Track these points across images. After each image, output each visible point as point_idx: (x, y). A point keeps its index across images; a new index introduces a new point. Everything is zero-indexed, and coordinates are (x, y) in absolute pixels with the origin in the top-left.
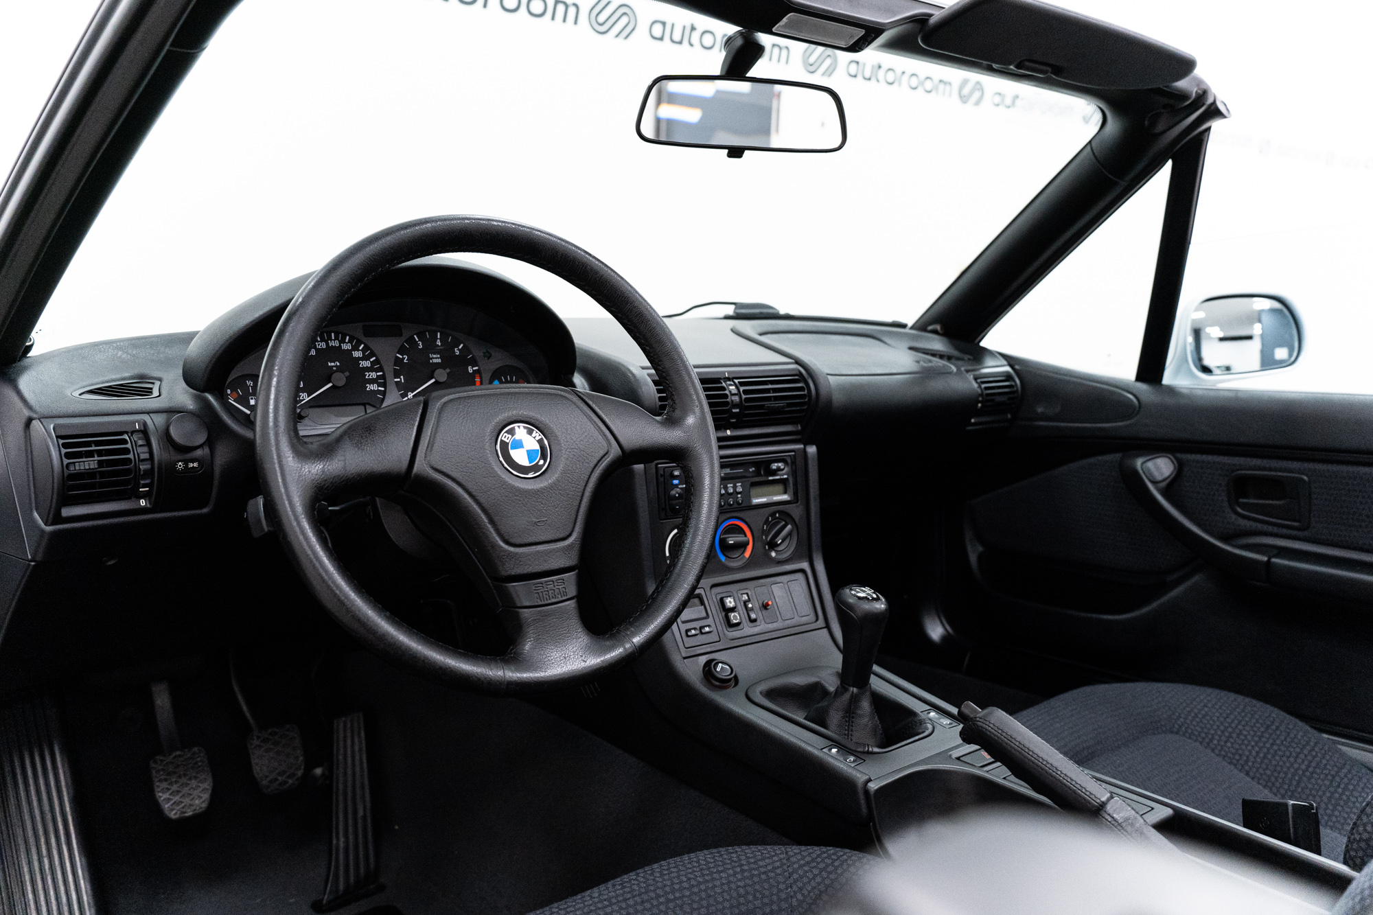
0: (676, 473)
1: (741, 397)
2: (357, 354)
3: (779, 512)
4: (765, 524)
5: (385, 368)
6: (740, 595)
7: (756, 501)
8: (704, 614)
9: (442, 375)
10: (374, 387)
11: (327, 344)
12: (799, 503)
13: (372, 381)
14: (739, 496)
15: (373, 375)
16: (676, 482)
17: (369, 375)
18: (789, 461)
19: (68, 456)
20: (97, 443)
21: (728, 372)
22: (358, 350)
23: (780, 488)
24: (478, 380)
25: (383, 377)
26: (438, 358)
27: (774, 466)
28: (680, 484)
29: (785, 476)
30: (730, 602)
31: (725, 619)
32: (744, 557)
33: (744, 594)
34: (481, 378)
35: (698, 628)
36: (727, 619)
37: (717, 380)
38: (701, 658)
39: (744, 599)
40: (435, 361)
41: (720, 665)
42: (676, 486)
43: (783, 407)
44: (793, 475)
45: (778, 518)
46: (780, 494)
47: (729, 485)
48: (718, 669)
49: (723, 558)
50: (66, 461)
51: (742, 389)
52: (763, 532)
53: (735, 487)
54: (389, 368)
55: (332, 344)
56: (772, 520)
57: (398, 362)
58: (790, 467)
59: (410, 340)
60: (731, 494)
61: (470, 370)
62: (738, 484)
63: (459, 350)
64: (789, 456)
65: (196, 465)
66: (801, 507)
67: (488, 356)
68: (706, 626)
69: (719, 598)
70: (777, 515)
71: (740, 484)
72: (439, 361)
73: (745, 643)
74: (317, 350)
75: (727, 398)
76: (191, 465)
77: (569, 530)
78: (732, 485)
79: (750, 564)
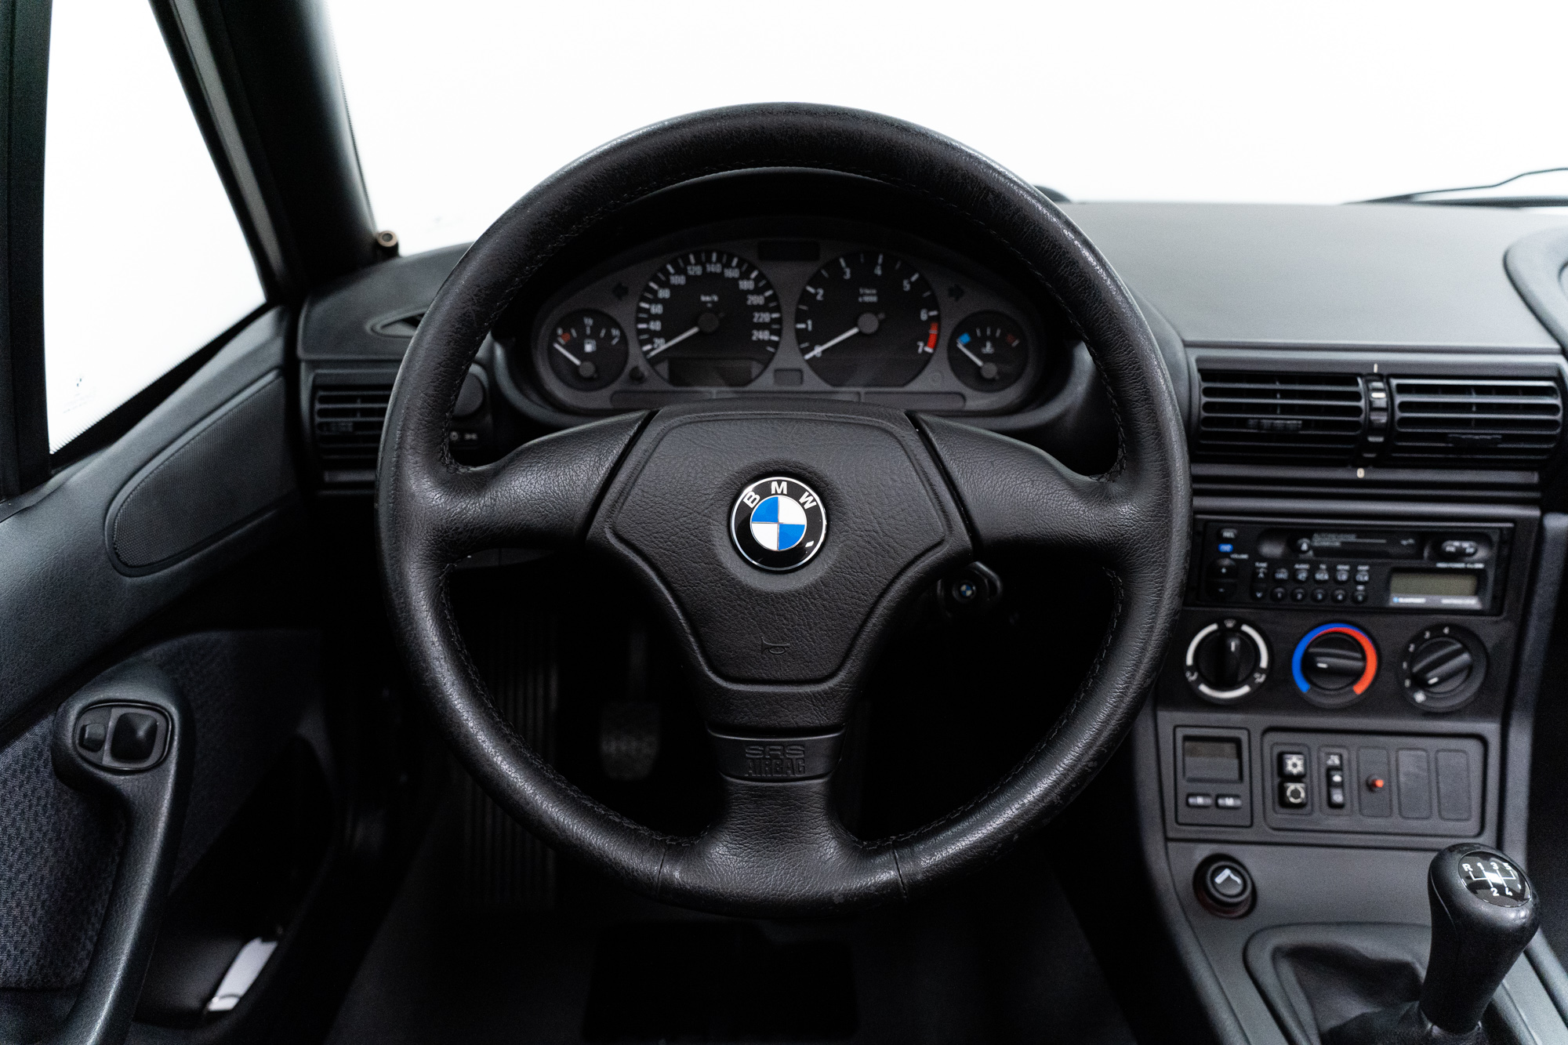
0: (1228, 534)
1: (1392, 415)
2: (746, 285)
3: (1452, 626)
4: (1412, 641)
5: (784, 308)
6: (1323, 755)
7: (1400, 600)
8: (1235, 775)
9: (870, 323)
10: (764, 335)
11: (704, 269)
12: (1505, 614)
13: (762, 326)
14: (1361, 588)
15: (766, 317)
16: (1226, 548)
17: (759, 317)
18: (1495, 538)
19: (323, 413)
20: (365, 399)
21: (1381, 364)
22: (748, 279)
23: (1468, 583)
24: (933, 332)
25: (779, 321)
26: (873, 295)
27: (1451, 546)
28: (1234, 551)
29: (1480, 566)
30: (1295, 765)
31: (1276, 792)
32: (1352, 691)
33: (1335, 754)
34: (939, 329)
35: (1214, 795)
36: (1282, 790)
37: (1350, 379)
38: (1202, 846)
39: (1330, 762)
40: (867, 299)
41: (1227, 872)
42: (1227, 555)
43: (1495, 441)
44: (1498, 566)
45: (1445, 635)
46: (1460, 594)
47: (1340, 567)
48: (1219, 880)
49: (1303, 686)
50: (318, 420)
51: (1399, 399)
52: (1405, 654)
53: (1353, 572)
54: (789, 308)
55: (711, 268)
56: (1431, 638)
57: (805, 297)
58: (1495, 549)
59: (834, 266)
60: (1342, 583)
61: (924, 316)
62: (1361, 568)
63: (911, 283)
64: (1501, 529)
65: (474, 436)
66: (1508, 625)
67: (956, 293)
68: (1229, 796)
69: (1277, 750)
70: (1446, 631)
71: (1366, 568)
72: (874, 299)
73: (1301, 841)
74: (689, 278)
75: (1359, 416)
76: (468, 437)
77: (830, 667)
78: (1347, 567)
79: (1359, 707)
